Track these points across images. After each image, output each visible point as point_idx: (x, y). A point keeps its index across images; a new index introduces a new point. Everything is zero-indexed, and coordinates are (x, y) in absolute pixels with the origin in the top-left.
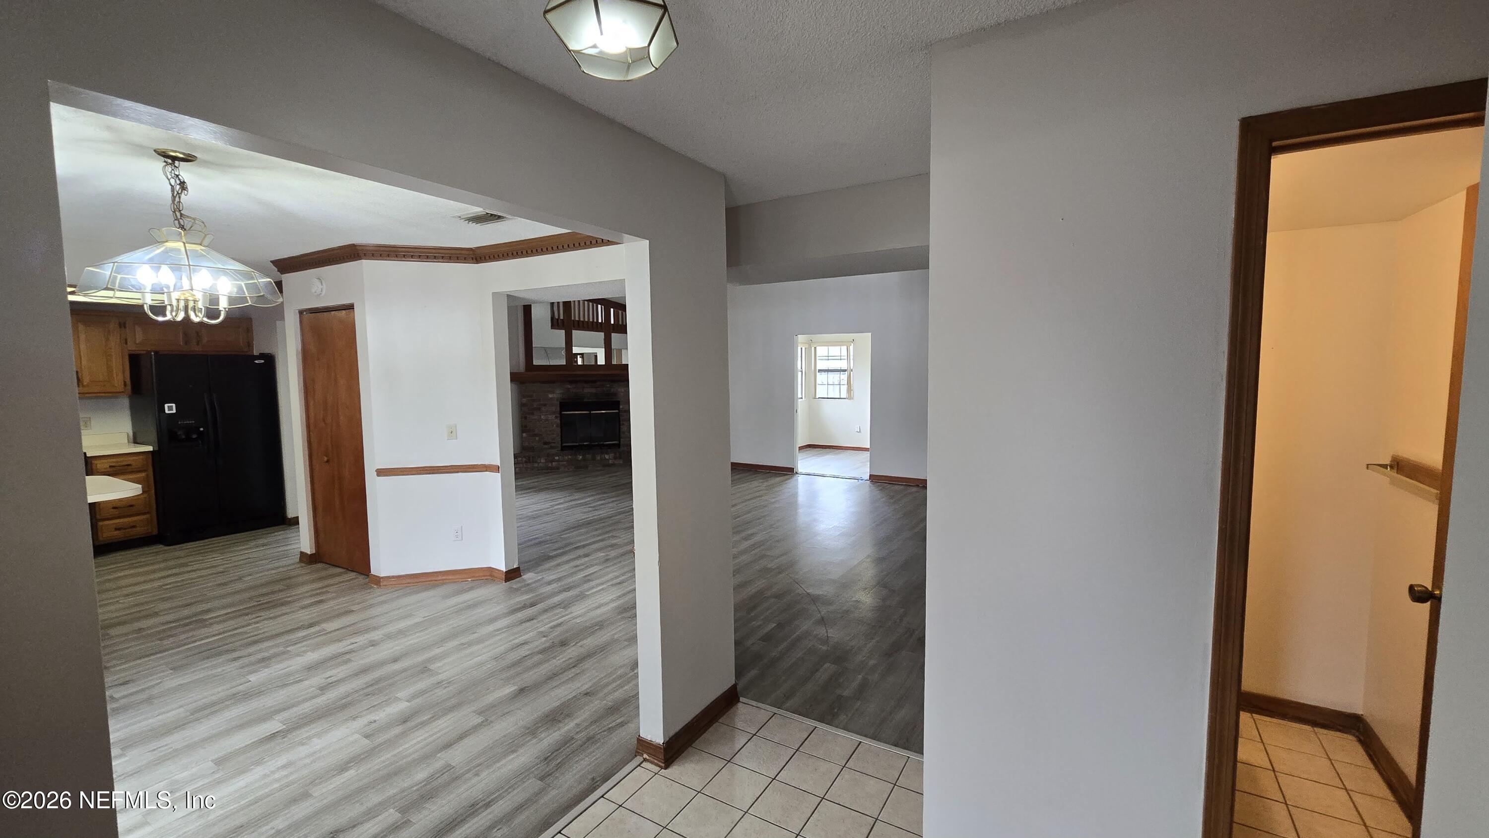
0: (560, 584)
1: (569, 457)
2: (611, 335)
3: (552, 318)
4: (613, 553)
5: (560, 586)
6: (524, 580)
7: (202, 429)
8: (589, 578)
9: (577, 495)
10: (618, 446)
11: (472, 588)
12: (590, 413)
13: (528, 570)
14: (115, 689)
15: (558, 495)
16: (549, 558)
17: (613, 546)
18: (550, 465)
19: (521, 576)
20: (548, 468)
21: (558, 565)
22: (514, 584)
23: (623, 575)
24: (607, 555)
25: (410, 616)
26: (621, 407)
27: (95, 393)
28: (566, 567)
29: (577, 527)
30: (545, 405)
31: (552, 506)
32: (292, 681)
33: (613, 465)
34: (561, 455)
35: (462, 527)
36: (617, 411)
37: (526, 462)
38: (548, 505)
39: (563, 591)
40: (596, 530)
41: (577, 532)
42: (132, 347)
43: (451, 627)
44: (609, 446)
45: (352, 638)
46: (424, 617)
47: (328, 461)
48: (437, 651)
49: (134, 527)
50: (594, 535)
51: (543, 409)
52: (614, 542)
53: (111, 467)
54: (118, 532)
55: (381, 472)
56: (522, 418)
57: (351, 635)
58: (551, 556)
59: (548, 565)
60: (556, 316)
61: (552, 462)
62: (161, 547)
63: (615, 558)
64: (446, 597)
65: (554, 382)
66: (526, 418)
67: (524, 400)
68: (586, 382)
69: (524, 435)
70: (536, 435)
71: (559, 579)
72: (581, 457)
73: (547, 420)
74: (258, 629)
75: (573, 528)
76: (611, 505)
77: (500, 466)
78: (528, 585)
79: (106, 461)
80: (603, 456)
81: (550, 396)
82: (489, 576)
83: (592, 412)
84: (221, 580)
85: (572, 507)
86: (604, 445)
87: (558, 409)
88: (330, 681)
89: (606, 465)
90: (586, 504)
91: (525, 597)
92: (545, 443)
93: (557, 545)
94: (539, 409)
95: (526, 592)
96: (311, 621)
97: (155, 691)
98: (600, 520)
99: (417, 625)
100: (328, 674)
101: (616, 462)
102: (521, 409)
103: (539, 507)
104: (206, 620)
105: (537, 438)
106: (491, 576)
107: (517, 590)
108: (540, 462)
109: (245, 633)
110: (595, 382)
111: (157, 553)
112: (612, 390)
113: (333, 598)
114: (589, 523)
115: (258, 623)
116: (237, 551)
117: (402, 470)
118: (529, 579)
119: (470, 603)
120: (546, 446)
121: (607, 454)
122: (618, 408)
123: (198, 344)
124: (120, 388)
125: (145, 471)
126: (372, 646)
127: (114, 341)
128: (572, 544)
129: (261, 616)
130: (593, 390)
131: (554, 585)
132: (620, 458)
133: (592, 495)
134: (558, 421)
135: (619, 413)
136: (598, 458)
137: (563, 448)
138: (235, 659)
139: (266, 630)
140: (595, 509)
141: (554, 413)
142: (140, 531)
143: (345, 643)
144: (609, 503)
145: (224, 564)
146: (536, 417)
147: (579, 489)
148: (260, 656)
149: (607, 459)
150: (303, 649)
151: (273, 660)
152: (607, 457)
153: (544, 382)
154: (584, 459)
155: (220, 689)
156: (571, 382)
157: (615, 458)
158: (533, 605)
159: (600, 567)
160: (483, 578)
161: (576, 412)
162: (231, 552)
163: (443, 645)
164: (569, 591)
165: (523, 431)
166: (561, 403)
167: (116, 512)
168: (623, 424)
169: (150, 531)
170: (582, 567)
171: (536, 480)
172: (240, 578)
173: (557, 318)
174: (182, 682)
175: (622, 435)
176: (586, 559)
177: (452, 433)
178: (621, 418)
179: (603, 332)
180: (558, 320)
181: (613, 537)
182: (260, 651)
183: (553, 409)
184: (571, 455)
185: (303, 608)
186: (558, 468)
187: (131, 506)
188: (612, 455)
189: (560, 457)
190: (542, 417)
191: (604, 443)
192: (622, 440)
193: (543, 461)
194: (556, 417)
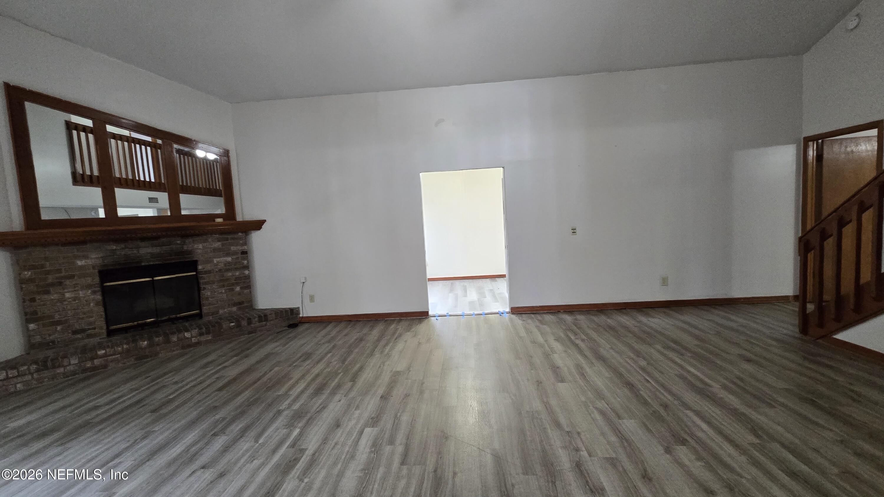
1: (125, 346)
2: (179, 197)
3: (74, 174)
10: (200, 316)
12: (153, 280)
18: (89, 365)
20: (85, 370)
26: (200, 267)
30: (72, 277)
33: (198, 343)
34: (108, 347)
36: (194, 273)
44: (186, 318)
51: (68, 282)
60: (80, 170)
61: (92, 359)
65: (84, 242)
68: (143, 239)
70: (58, 323)
72: (146, 342)
73: (75, 299)
80: (181, 335)
81: (80, 262)
83: (155, 279)
86: (177, 319)
87: (97, 280)
89: (187, 346)
92: (75, 332)
94: (60, 284)
101: (203, 339)
105: (59, 328)
108: (70, 364)
110: (157, 238)
112: (185, 248)
120: (79, 336)
121: (187, 331)
122: (195, 269)
130: (156, 250)
132: (208, 333)
134: (99, 297)
135: (196, 275)
136: (174, 338)
137: (110, 333)
141: (89, 286)
149: (188, 338)
152: (187, 335)
153: (64, 244)
154: (151, 345)
156: (116, 241)
157: (201, 334)
161: (132, 281)
166: (100, 272)
168: (204, 289)
173: (81, 172)
175: (204, 302)
178: (201, 281)
179: (166, 192)
183: (89, 280)
184: (127, 344)
186: (105, 366)
188: (195, 332)
189: (108, 350)
190: (67, 295)
191: (178, 316)
192: (205, 308)
193: (74, 361)
194: (94, 292)
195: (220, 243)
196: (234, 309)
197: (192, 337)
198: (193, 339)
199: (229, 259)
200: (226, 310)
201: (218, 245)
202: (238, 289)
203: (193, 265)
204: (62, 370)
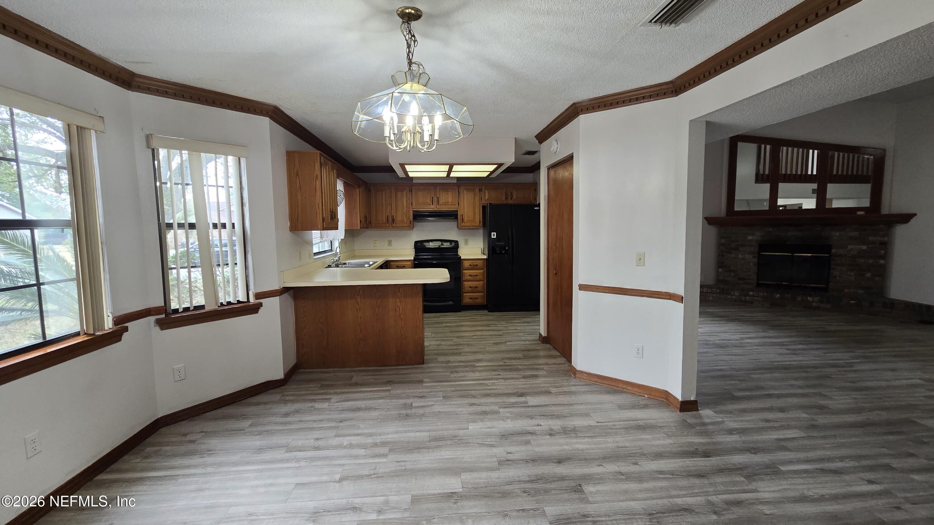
0: (743, 438)
1: (765, 294)
3: (757, 174)
4: (822, 420)
5: (744, 442)
6: (700, 417)
7: (507, 248)
8: (784, 444)
9: (772, 333)
10: (825, 289)
11: (646, 406)
12: (792, 255)
13: (708, 405)
14: (416, 399)
15: (750, 328)
16: (734, 399)
17: (822, 409)
18: (743, 299)
19: (698, 410)
21: (744, 411)
22: (689, 416)
23: (842, 459)
24: (813, 420)
25: (587, 415)
26: (833, 251)
27: (469, 226)
28: (755, 416)
29: (772, 368)
30: (744, 245)
31: (742, 339)
32: (487, 443)
33: (818, 308)
34: (756, 291)
35: (643, 346)
36: (827, 255)
37: (720, 293)
38: (737, 337)
39: (748, 450)
40: (796, 379)
41: (769, 375)
42: (484, 202)
43: (616, 445)
44: (814, 289)
45: (541, 419)
46: (597, 422)
47: (556, 274)
48: (595, 470)
49: (477, 298)
50: (792, 385)
51: (741, 249)
52: (823, 402)
53: (470, 265)
54: (470, 300)
55: (582, 287)
56: (719, 256)
57: (541, 416)
58: (735, 396)
59: (730, 407)
60: (761, 172)
61: (746, 296)
62: (486, 312)
63: (826, 427)
64: (621, 407)
65: (754, 225)
66: (723, 256)
67: (723, 241)
69: (720, 270)
70: (733, 271)
71: (742, 431)
72: (779, 295)
73: (744, 259)
74: (494, 384)
75: (766, 369)
76: (817, 352)
77: (683, 296)
78: (704, 424)
79: (468, 262)
80: (805, 298)
81: (750, 238)
82: (665, 399)
83: (795, 255)
84: (497, 340)
85: (764, 344)
86: (806, 287)
87: (757, 250)
88: (511, 457)
89: (808, 307)
90: (782, 344)
91: (698, 440)
92: (739, 279)
93: (744, 385)
94: (737, 249)
95: (702, 434)
96: (523, 391)
97: (427, 410)
98: (801, 368)
99: (590, 428)
100: (510, 449)
101: (823, 305)
102: (720, 248)
103: (727, 336)
104: (476, 367)
105: (732, 274)
106: (666, 399)
107: (691, 426)
108: (734, 295)
109: (487, 385)
111: (483, 315)
112: (823, 234)
113: (545, 376)
114: (786, 368)
115: (496, 380)
116: (515, 323)
117: (598, 287)
118: (708, 417)
119: (641, 423)
120: (741, 282)
121: (811, 297)
122: (829, 252)
123: (511, 200)
124: (478, 224)
125: (483, 269)
126: (550, 435)
127: (477, 198)
128: (762, 388)
129: (500, 375)
130: (799, 234)
131: (735, 438)
132: (828, 303)
133: (791, 336)
134: (756, 260)
135: (829, 257)
136: (799, 299)
137: (759, 285)
138: (472, 405)
139: (498, 387)
140: (794, 352)
141: (752, 253)
142: (480, 301)
143: (534, 422)
144: (812, 349)
145: (503, 330)
146: (733, 256)
147: (774, 327)
148: (483, 408)
149: (810, 301)
150: (508, 415)
151: (489, 416)
152: (810, 299)
153: (744, 226)
154: (782, 298)
155: (451, 427)
156: (773, 226)
157: (822, 302)
158: (706, 455)
159: (803, 434)
160: (659, 399)
162: (511, 323)
163: (603, 464)
164: (755, 453)
165: (719, 267)
166: (760, 245)
167: (470, 289)
168: (834, 269)
169: (483, 302)
170: (776, 425)
171: (728, 310)
172: (505, 342)
173: (762, 173)
174: (440, 410)
175: (831, 279)
176: (781, 415)
177: (641, 260)
178: (832, 262)
179: (816, 183)
180: (763, 175)
181: (821, 395)
182: (486, 404)
183: (752, 249)
184: (767, 293)
185: (524, 377)
186: (751, 302)
187: (477, 287)
188: (816, 299)
189: (755, 293)
190: (740, 256)
191: (808, 285)
192: (831, 284)
193: (737, 294)
194: (754, 257)
195: (858, 233)
196: (861, 292)
197: (813, 302)
198: (814, 303)
199: (864, 247)
200: (852, 290)
201: (856, 234)
202: (869, 275)
203: (828, 248)
204: (729, 297)
